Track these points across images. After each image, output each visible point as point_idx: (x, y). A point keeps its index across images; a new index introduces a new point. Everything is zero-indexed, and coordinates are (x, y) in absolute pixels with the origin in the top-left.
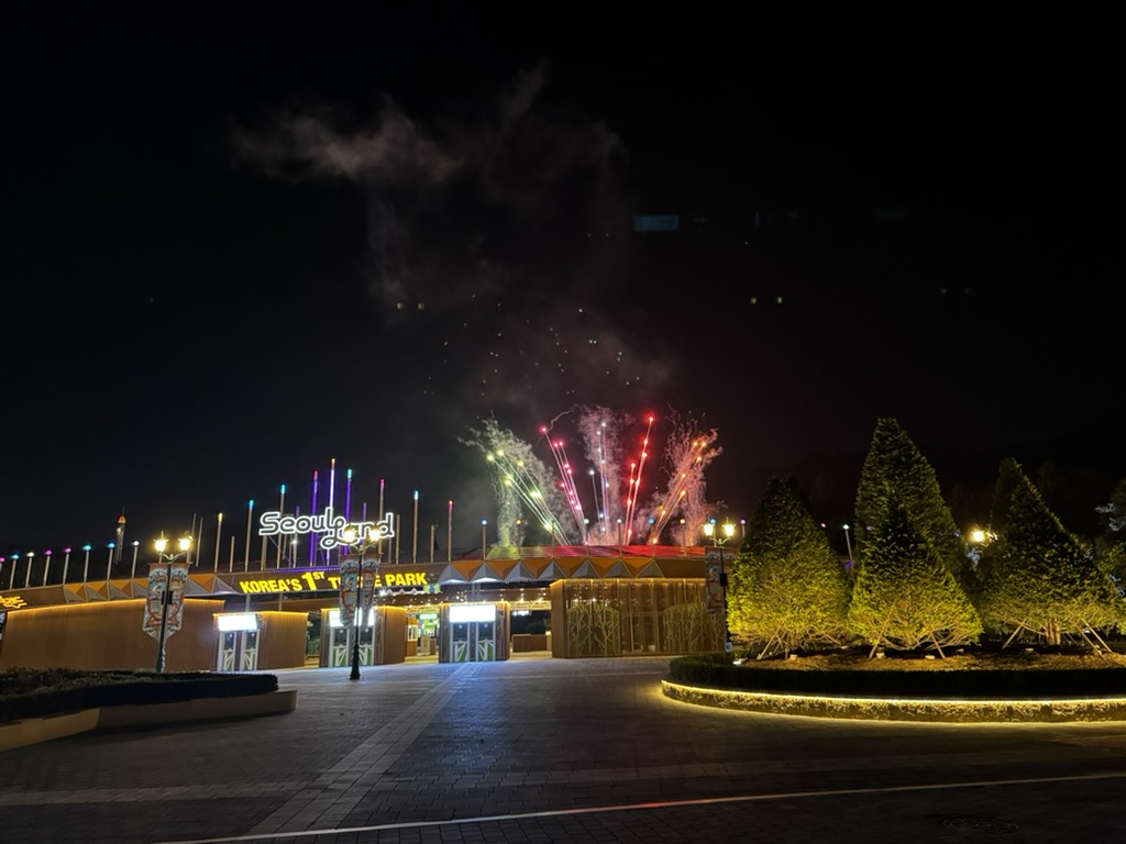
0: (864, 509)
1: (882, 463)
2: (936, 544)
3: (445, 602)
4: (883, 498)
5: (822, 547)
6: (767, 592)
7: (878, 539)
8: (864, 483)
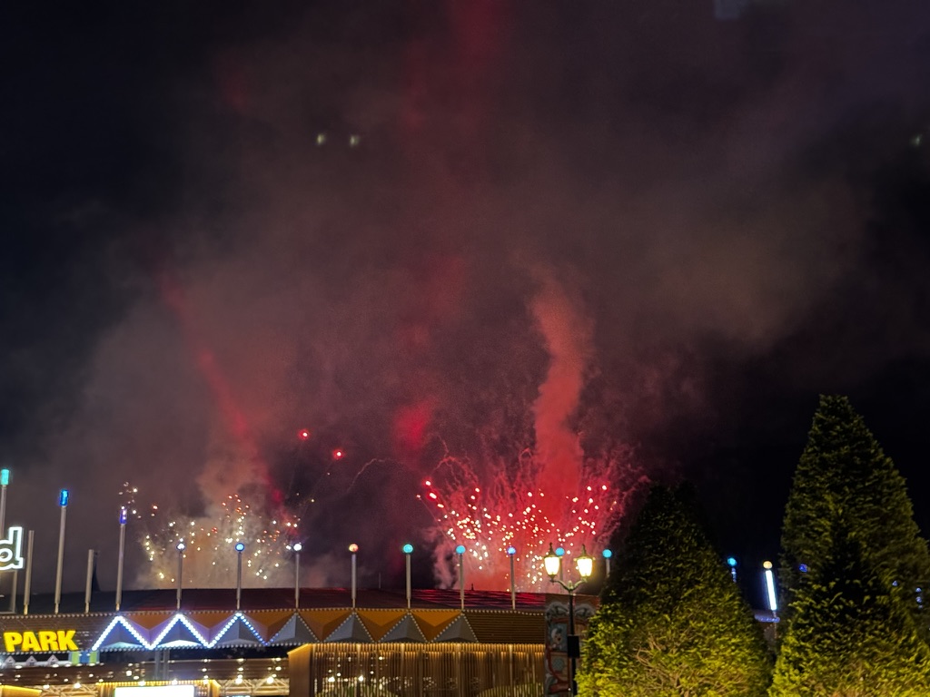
0: (794, 537)
1: (824, 465)
2: (905, 597)
3: (106, 680)
4: (823, 522)
5: (727, 597)
6: (640, 668)
7: (815, 587)
8: (795, 497)
